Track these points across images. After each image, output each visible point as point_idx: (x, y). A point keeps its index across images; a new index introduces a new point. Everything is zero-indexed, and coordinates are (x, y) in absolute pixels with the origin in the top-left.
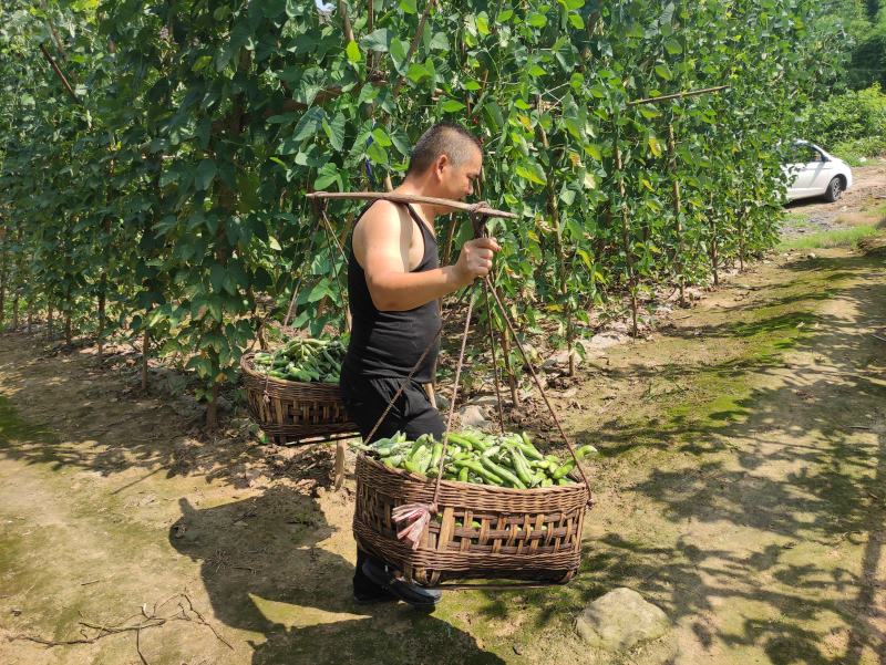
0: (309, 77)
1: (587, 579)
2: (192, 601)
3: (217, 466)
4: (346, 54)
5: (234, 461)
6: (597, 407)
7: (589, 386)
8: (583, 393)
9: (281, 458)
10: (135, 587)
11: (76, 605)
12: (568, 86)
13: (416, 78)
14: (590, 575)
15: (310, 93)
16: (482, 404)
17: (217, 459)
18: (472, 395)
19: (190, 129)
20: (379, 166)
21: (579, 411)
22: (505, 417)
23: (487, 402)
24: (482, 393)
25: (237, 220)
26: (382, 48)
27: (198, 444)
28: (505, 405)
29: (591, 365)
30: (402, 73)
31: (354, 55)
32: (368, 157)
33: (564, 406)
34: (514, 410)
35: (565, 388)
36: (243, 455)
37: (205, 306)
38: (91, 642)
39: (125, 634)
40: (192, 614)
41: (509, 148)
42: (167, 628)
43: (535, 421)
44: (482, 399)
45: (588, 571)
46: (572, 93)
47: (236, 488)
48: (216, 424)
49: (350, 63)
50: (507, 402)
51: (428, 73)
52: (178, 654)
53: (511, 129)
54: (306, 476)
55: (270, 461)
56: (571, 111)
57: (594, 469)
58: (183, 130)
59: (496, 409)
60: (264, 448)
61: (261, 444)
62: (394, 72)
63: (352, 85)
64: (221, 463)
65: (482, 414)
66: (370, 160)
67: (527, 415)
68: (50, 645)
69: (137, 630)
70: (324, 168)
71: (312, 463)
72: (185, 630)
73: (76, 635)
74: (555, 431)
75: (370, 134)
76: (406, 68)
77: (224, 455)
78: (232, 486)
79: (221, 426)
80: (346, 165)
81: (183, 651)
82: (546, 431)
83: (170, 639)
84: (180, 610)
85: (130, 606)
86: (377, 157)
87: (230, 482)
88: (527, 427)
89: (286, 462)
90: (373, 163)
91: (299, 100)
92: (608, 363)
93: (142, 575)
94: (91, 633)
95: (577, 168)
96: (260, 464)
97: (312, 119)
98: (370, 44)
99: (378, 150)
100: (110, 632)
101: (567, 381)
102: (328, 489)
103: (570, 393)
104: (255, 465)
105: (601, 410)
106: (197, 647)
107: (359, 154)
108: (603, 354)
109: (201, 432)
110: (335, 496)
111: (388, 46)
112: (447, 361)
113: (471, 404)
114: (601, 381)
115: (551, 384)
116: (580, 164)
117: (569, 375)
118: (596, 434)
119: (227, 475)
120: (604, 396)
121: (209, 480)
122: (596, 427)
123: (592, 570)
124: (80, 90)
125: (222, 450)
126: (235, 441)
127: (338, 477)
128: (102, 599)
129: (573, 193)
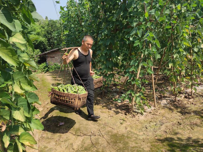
0: (135, 21)
1: (199, 149)
2: (101, 132)
3: (104, 104)
4: (145, 15)
5: (108, 104)
6: (199, 105)
7: (197, 99)
8: (195, 101)
9: (118, 105)
10: (89, 127)
11: (79, 128)
12: (199, 21)
13: (161, 20)
14: (200, 148)
15: (135, 24)
16: (167, 100)
17: (104, 103)
18: (164, 97)
19: (106, 32)
20: (149, 41)
21: (194, 105)
22: (173, 104)
23: (168, 99)
24: (167, 97)
25: (113, 52)
26: (153, 14)
27: (100, 99)
28: (173, 101)
29: (197, 94)
30: (158, 19)
31: (147, 15)
32: (147, 39)
33: (189, 103)
34: (175, 102)
35: (190, 98)
36: (110, 103)
37: (105, 70)
38: (82, 136)
39: (88, 136)
40: (101, 135)
41: (182, 37)
42: (96, 137)
43: (181, 106)
44: (166, 98)
45: (199, 147)
46: (200, 23)
47: (109, 110)
48: (104, 95)
49: (145, 17)
50: (173, 100)
51: (164, 19)
52: (99, 143)
53: (183, 32)
54: (124, 110)
55: (116, 105)
56: (199, 28)
57: (199, 121)
58: (105, 32)
59: (170, 101)
60: (114, 102)
61: (113, 101)
62: (156, 19)
63: (145, 22)
64: (105, 104)
65: (167, 102)
66: (148, 39)
67: (179, 104)
68: (74, 135)
69: (91, 136)
70: (136, 41)
71: (125, 107)
72: (100, 138)
73: (79, 134)
74: (187, 109)
75: (148, 34)
76: (159, 18)
77: (106, 102)
78: (107, 109)
79: (105, 96)
80: (142, 41)
81: (100, 142)
82: (184, 109)
83: (97, 139)
84: (99, 134)
85: (89, 131)
86: (150, 39)
87: (107, 108)
88: (179, 107)
89: (119, 106)
90: (148, 40)
91: (132, 26)
92: (202, 94)
93: (91, 124)
94: (82, 135)
95: (199, 43)
96: (113, 105)
97: (135, 30)
98: (151, 13)
99: (150, 37)
100: (85, 135)
101: (190, 97)
102: (129, 114)
103: (191, 100)
104: (112, 105)
105: (201, 106)
106: (103, 142)
107: (145, 38)
108: (201, 91)
109: (101, 96)
110: (130, 116)
111: (155, 13)
112: (157, 88)
113: (163, 99)
114: (200, 98)
115: (186, 97)
116: (200, 41)
117: (191, 95)
118: (199, 112)
119: (106, 106)
120: (201, 102)
121: (103, 107)
122: (199, 110)
123: (200, 147)
124: (83, 24)
125: (105, 101)
126: (108, 99)
127: (131, 111)
128: (84, 128)
129: (198, 49)
